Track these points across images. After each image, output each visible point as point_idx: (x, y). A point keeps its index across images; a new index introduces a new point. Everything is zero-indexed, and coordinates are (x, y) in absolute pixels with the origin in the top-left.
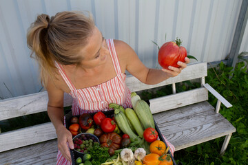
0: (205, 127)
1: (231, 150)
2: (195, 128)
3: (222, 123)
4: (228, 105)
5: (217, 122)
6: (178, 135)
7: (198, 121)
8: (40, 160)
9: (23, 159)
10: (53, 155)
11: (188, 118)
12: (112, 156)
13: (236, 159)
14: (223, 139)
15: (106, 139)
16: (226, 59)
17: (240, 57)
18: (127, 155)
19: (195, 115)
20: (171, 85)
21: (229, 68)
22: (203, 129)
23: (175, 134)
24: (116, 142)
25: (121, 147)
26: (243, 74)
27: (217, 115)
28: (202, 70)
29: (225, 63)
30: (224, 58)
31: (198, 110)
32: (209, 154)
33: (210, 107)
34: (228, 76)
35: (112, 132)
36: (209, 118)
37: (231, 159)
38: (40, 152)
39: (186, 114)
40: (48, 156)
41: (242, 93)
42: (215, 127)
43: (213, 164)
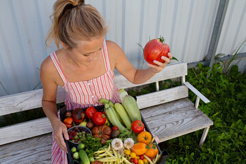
0: (186, 121)
1: (209, 142)
2: (177, 122)
3: (201, 117)
4: (206, 101)
5: (196, 117)
6: (162, 128)
7: (179, 115)
8: (35, 152)
10: (48, 148)
11: (170, 113)
12: (103, 145)
13: (213, 149)
14: (201, 132)
15: (97, 131)
16: (204, 60)
17: (216, 58)
18: (117, 144)
19: (177, 110)
20: (155, 83)
21: (207, 68)
22: (184, 123)
23: (159, 127)
24: (107, 133)
25: (112, 137)
26: (219, 74)
27: (196, 110)
28: (182, 69)
29: (203, 63)
30: (202, 59)
31: (179, 105)
32: (189, 145)
33: (190, 103)
34: (205, 75)
35: (103, 124)
36: (189, 112)
37: (209, 150)
38: (36, 145)
39: (169, 109)
40: (43, 149)
41: (218, 91)
42: (194, 120)
43: (193, 154)
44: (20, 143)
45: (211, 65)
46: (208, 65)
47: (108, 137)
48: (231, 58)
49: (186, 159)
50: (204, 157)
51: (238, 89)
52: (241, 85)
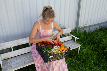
1: (80, 52)
2: (70, 46)
3: (77, 44)
11: (67, 44)
16: (75, 29)
17: (79, 28)
18: (56, 47)
19: (69, 43)
22: (72, 46)
24: (51, 46)
25: (53, 47)
26: (80, 33)
27: (75, 43)
28: (69, 30)
29: (75, 30)
31: (69, 42)
32: (75, 54)
33: (72, 41)
34: (76, 34)
36: (73, 43)
37: (81, 54)
41: (81, 39)
42: (75, 45)
43: (76, 56)
44: (21, 56)
45: (78, 30)
46: (77, 30)
48: (84, 28)
49: (74, 58)
50: (80, 57)
51: (87, 38)
52: (88, 36)
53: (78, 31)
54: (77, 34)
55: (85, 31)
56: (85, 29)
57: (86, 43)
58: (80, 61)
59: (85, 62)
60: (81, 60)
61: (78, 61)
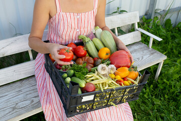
0: (145, 57)
2: (138, 59)
3: (156, 54)
5: (152, 54)
7: (138, 54)
9: (7, 94)
10: (32, 88)
13: (168, 80)
15: (81, 61)
16: (146, 14)
17: (156, 12)
19: (135, 51)
21: (149, 20)
22: (144, 58)
24: (90, 62)
25: (95, 66)
27: (150, 50)
29: (146, 17)
30: (144, 14)
31: (135, 47)
32: (148, 80)
33: (143, 45)
36: (145, 51)
37: (165, 80)
40: (28, 89)
42: (151, 56)
43: (152, 86)
45: (152, 18)
46: (150, 18)
47: (92, 65)
48: (166, 12)
49: (148, 90)
50: (162, 87)
53: (154, 21)
54: (150, 27)
55: (169, 20)
56: (168, 17)
57: (172, 49)
58: (162, 99)
59: (175, 100)
60: (166, 96)
61: (157, 96)
